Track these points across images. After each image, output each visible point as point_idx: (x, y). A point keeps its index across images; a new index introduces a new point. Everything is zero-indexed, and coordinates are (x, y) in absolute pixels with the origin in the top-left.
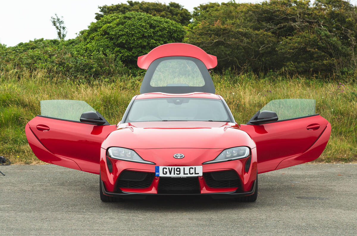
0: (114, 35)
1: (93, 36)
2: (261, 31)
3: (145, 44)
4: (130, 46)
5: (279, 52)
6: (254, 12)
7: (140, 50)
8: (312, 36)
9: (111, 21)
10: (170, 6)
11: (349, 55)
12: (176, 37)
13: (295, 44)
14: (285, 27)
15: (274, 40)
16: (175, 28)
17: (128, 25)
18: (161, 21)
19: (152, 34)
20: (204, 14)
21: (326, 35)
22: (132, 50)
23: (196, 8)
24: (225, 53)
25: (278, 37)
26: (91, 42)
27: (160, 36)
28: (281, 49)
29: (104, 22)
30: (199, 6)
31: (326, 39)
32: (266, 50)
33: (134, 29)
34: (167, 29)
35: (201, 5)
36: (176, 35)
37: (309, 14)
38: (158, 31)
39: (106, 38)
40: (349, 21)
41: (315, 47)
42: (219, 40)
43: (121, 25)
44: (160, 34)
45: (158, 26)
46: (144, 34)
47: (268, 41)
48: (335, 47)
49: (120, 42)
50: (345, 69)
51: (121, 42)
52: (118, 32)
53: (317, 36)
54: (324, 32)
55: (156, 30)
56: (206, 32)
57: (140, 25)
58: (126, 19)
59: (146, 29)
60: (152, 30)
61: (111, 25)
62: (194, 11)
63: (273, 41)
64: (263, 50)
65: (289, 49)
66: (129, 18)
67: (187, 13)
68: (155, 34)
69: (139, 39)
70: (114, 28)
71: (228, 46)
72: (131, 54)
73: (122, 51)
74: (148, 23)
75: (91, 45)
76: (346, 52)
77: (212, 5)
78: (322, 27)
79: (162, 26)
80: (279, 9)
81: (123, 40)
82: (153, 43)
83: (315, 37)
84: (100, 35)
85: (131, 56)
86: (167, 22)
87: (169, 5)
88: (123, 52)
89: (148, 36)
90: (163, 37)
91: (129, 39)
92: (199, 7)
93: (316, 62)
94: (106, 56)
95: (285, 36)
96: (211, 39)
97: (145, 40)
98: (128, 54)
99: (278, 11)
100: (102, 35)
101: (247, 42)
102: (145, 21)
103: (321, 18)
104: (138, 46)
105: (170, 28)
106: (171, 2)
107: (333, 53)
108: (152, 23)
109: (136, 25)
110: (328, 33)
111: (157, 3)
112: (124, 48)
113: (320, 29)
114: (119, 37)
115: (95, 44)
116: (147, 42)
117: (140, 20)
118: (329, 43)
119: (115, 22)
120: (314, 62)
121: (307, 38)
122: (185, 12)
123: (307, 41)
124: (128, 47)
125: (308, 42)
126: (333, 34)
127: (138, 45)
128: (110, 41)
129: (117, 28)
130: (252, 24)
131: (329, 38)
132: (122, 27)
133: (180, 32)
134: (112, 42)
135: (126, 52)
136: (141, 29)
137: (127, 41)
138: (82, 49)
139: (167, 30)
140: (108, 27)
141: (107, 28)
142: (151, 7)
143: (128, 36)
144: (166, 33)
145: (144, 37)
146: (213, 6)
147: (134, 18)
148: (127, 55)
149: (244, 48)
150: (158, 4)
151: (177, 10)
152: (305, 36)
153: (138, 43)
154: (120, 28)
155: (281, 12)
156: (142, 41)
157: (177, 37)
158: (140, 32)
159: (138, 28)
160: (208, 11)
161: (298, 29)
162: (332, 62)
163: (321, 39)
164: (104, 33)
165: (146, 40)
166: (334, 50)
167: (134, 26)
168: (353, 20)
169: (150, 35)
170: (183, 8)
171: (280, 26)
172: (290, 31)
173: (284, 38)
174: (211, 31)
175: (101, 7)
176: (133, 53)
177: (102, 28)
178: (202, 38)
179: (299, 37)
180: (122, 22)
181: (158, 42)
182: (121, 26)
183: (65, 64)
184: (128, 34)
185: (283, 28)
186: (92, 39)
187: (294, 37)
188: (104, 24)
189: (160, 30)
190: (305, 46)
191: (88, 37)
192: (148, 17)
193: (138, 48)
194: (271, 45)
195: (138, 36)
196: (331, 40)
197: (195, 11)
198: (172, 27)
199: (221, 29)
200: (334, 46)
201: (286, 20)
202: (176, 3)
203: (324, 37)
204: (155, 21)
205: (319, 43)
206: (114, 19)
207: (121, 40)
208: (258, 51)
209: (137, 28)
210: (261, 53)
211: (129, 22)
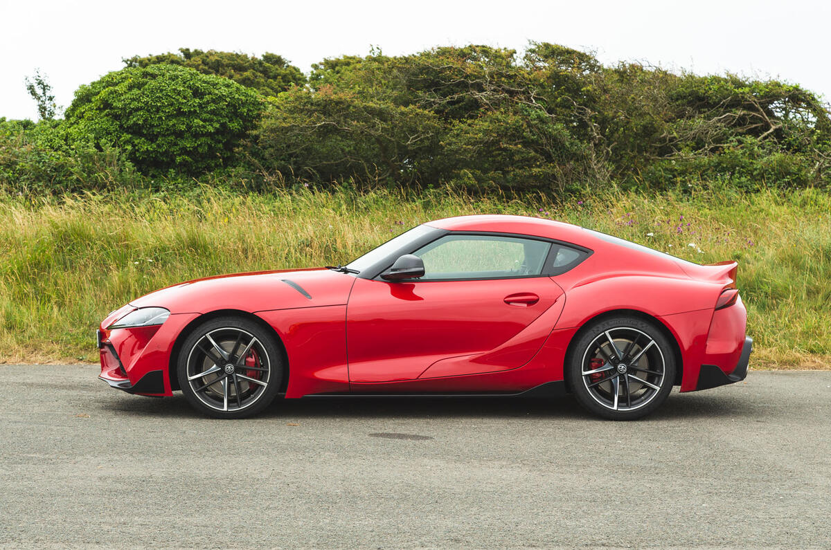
0: (121, 109)
1: (83, 111)
2: (411, 106)
3: (183, 127)
4: (153, 131)
5: (446, 148)
6: (400, 70)
7: (171, 140)
8: (512, 119)
9: (119, 82)
10: (264, 60)
11: (583, 157)
12: (245, 114)
13: (477, 134)
14: (463, 101)
15: (437, 124)
16: (243, 98)
17: (149, 89)
18: (217, 84)
19: (197, 109)
20: (329, 76)
21: (539, 117)
22: (157, 140)
23: (316, 65)
24: (343, 150)
25: (446, 120)
26: (78, 124)
27: (213, 112)
28: (450, 144)
29: (104, 84)
30: (323, 61)
31: (540, 126)
32: (420, 144)
33: (162, 98)
34: (228, 99)
35: (325, 60)
36: (245, 110)
37: (509, 77)
38: (208, 102)
39: (106, 115)
40: (588, 91)
41: (517, 141)
42: (327, 123)
43: (135, 89)
44: (212, 108)
45: (210, 93)
46: (181, 108)
47: (424, 128)
48: (556, 141)
49: (132, 122)
50: (576, 186)
51: (135, 124)
52: (130, 104)
53: (523, 119)
54: (536, 112)
55: (205, 100)
56: (302, 107)
57: (174, 90)
58: (146, 78)
59: (185, 98)
60: (197, 100)
61: (117, 88)
62: (312, 72)
63: (434, 127)
64: (415, 143)
65: (465, 144)
66: (154, 76)
67: (295, 76)
68: (203, 108)
69: (170, 118)
70: (122, 94)
71: (346, 136)
72: (154, 148)
73: (136, 142)
74: (189, 87)
75: (77, 130)
76: (578, 152)
77: (348, 60)
78: (534, 102)
79: (217, 92)
80: (450, 65)
81: (138, 119)
82: (199, 126)
83: (517, 121)
84: (96, 110)
85: (154, 151)
86: (228, 86)
87: (262, 58)
88: (139, 143)
89: (190, 111)
90: (218, 115)
91: (151, 118)
92: (321, 64)
93: (517, 170)
94: (101, 150)
95: (460, 118)
96: (310, 121)
97: (182, 119)
98: (149, 149)
99: (450, 68)
100: (99, 109)
101: (382, 128)
102: (185, 83)
103: (533, 85)
104: (169, 132)
105: (234, 97)
106: (267, 53)
107: (554, 153)
108: (198, 87)
109: (165, 90)
110: (545, 114)
111: (237, 54)
112: (142, 135)
113: (530, 107)
114: (130, 113)
115: (85, 126)
116: (188, 124)
117: (173, 80)
118: (544, 134)
119: (126, 83)
120: (514, 171)
121: (502, 123)
122: (291, 73)
123: (503, 129)
124: (149, 134)
125: (503, 131)
126: (554, 116)
127: (167, 130)
128: (113, 122)
129: (127, 95)
130: (395, 93)
131: (546, 123)
132: (137, 92)
133: (254, 104)
134: (116, 124)
135: (144, 143)
136: (174, 98)
137: (146, 120)
138: (58, 136)
139: (226, 102)
140: (111, 93)
141: (109, 95)
142: (226, 61)
143: (148, 111)
144: (225, 107)
145: (180, 113)
146: (348, 62)
147: (163, 76)
148: (147, 149)
149: (378, 140)
150: (240, 56)
151: (277, 69)
152: (497, 119)
153: (168, 125)
154: (133, 94)
155: (454, 72)
156: (176, 122)
157: (248, 114)
158: (172, 105)
159: (169, 96)
160: (338, 72)
161: (487, 104)
162: (549, 171)
163: (529, 125)
164: (102, 106)
165: (185, 119)
166: (554, 147)
167: (161, 91)
168: (595, 90)
169: (192, 110)
170: (290, 64)
171: (451, 98)
172: (472, 109)
173: (456, 122)
174: (312, 104)
175: (128, 60)
176: (158, 146)
177: (100, 95)
178: (293, 118)
179: (486, 121)
180: (139, 83)
181: (207, 123)
182: (135, 91)
183: (17, 164)
184: (148, 107)
185: (458, 101)
186: (80, 118)
187: (476, 121)
188: (104, 88)
189: (214, 101)
190: (498, 138)
191: (73, 114)
192: (190, 74)
193: (169, 135)
194: (431, 134)
195: (169, 112)
196: (549, 128)
197: (315, 72)
198: (237, 96)
199: (331, 101)
200: (555, 139)
201: (464, 86)
202: (275, 55)
203: (536, 122)
204: (205, 82)
205: (525, 134)
206: (125, 78)
207: (135, 119)
208: (406, 147)
209: (167, 95)
210: (411, 150)
211: (153, 83)
